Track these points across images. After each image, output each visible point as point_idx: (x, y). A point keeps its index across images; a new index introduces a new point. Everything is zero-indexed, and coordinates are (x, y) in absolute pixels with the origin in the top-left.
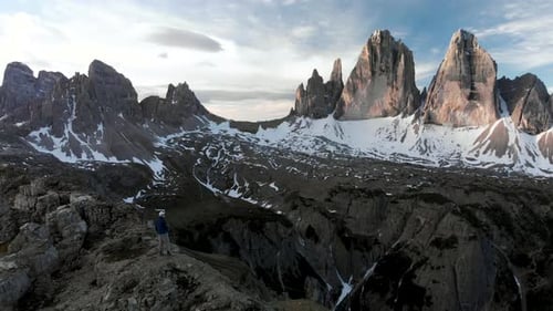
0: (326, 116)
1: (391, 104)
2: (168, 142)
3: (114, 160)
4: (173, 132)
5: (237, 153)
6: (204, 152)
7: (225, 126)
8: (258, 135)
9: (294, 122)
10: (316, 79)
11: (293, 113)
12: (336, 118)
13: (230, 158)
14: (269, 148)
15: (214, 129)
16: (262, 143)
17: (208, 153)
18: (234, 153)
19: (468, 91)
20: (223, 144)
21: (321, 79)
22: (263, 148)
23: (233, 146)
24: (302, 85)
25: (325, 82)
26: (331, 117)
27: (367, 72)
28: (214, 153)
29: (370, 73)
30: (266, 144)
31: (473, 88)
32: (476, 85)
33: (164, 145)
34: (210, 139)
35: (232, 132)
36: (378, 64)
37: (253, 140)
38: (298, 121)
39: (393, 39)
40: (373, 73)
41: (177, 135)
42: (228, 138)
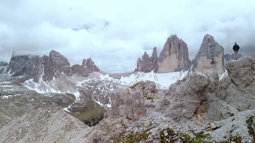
0: (150, 72)
1: (178, 66)
2: (83, 84)
3: (59, 92)
4: (85, 80)
5: (111, 88)
6: (97, 88)
7: (107, 76)
8: (121, 80)
9: (136, 74)
10: (145, 55)
11: (136, 70)
12: (155, 72)
13: (108, 90)
14: (125, 86)
15: (102, 77)
16: (122, 83)
17: (99, 88)
18: (109, 88)
19: (211, 60)
20: (105, 84)
21: (148, 56)
22: (122, 86)
23: (109, 85)
24: (140, 59)
25: (150, 57)
26: (152, 71)
27: (167, 53)
28: (102, 88)
30: (124, 84)
31: (213, 59)
32: (215, 58)
33: (81, 85)
34: (100, 82)
35: (110, 79)
36: (172, 49)
37: (119, 82)
38: (138, 74)
39: (178, 39)
40: (170, 53)
41: (86, 81)
42: (108, 81)
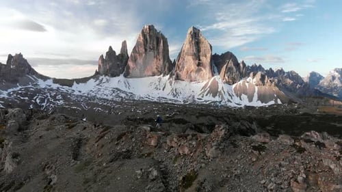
0: (119, 75)
1: (157, 69)
2: (9, 94)
4: (12, 88)
5: (59, 100)
6: (35, 100)
7: (49, 82)
8: (73, 88)
9: (98, 79)
10: (111, 52)
11: (97, 73)
12: (126, 76)
13: (54, 104)
14: (81, 96)
15: (42, 84)
16: (76, 93)
17: (38, 101)
18: (57, 100)
19: (197, 62)
20: (48, 94)
21: (114, 52)
22: (77, 96)
23: (56, 95)
24: (102, 56)
25: (117, 54)
26: (122, 76)
27: (142, 50)
28: (42, 100)
29: (144, 50)
30: (79, 94)
31: (199, 60)
32: (201, 58)
33: (6, 96)
34: (39, 91)
35: (55, 86)
36: (148, 45)
37: (70, 91)
38: (100, 78)
39: (156, 30)
40: (146, 50)
41: (15, 89)
42: (52, 90)
